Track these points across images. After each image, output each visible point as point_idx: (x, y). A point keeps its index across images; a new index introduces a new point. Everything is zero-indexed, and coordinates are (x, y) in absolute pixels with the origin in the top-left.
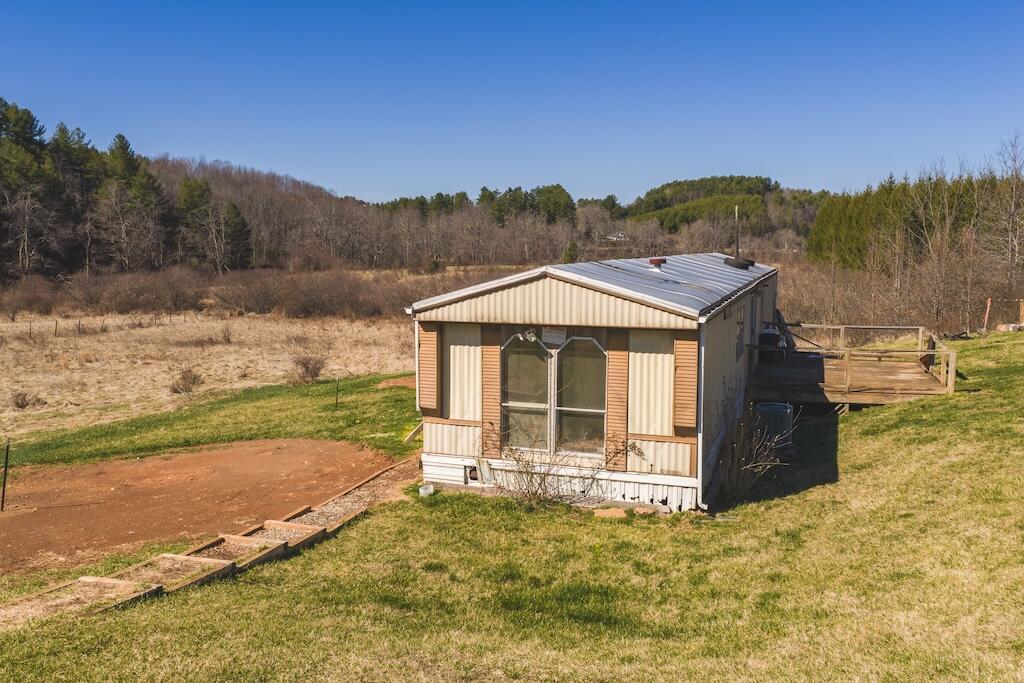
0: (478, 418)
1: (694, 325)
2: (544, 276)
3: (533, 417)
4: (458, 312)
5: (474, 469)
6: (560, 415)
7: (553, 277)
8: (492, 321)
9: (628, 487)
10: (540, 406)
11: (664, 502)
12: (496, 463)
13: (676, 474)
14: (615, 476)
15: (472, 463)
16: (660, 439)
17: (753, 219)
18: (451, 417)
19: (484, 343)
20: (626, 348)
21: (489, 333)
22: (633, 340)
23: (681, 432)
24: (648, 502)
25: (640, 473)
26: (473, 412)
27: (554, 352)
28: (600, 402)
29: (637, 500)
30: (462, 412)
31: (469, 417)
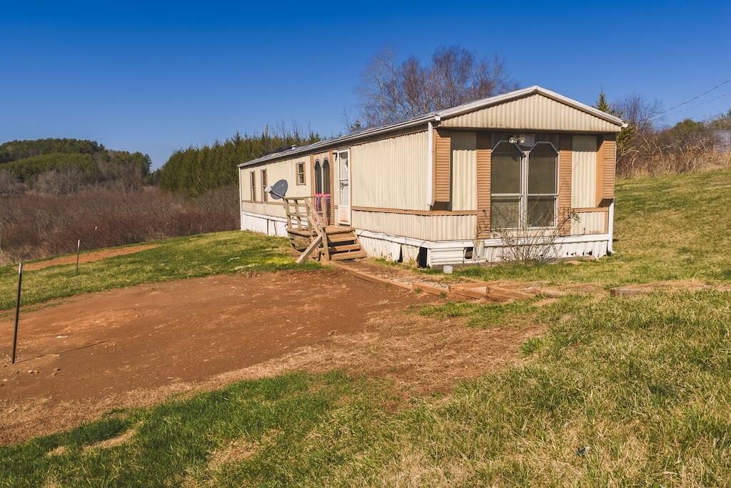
0: (474, 208)
1: (618, 129)
2: (535, 92)
3: (508, 204)
4: (474, 119)
5: (470, 249)
6: (530, 200)
7: (540, 94)
8: (498, 127)
9: (567, 249)
10: (518, 194)
11: (590, 253)
12: (488, 242)
13: (597, 233)
14: (567, 240)
15: (470, 244)
16: (589, 211)
17: (88, 172)
18: (453, 209)
19: (479, 147)
20: (571, 149)
21: (483, 137)
22: (575, 142)
23: (604, 203)
24: (581, 255)
25: (578, 235)
26: (471, 204)
27: (527, 153)
28: (553, 189)
29: (574, 255)
30: (462, 206)
31: (467, 208)
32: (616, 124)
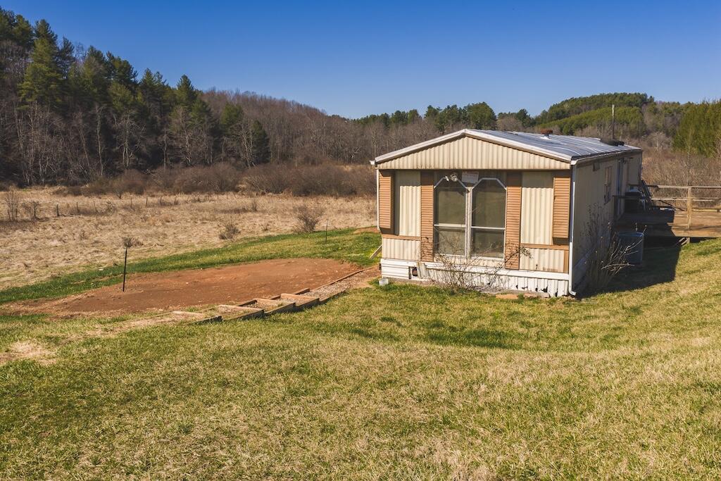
0: (418, 235)
1: (568, 166)
2: (463, 136)
3: (455, 234)
4: (401, 163)
5: (415, 269)
6: (474, 232)
7: (469, 136)
8: (428, 168)
9: (518, 281)
10: (463, 226)
11: (545, 290)
12: (430, 265)
13: (554, 271)
14: (512, 273)
15: (414, 264)
16: (544, 247)
17: (632, 126)
18: (400, 234)
19: (423, 183)
20: (520, 185)
21: (425, 176)
22: (525, 179)
23: (558, 242)
24: (534, 290)
25: (528, 270)
26: (415, 231)
27: (470, 189)
28: (502, 222)
29: (526, 289)
30: (408, 232)
31: (412, 234)
32: (562, 161)
